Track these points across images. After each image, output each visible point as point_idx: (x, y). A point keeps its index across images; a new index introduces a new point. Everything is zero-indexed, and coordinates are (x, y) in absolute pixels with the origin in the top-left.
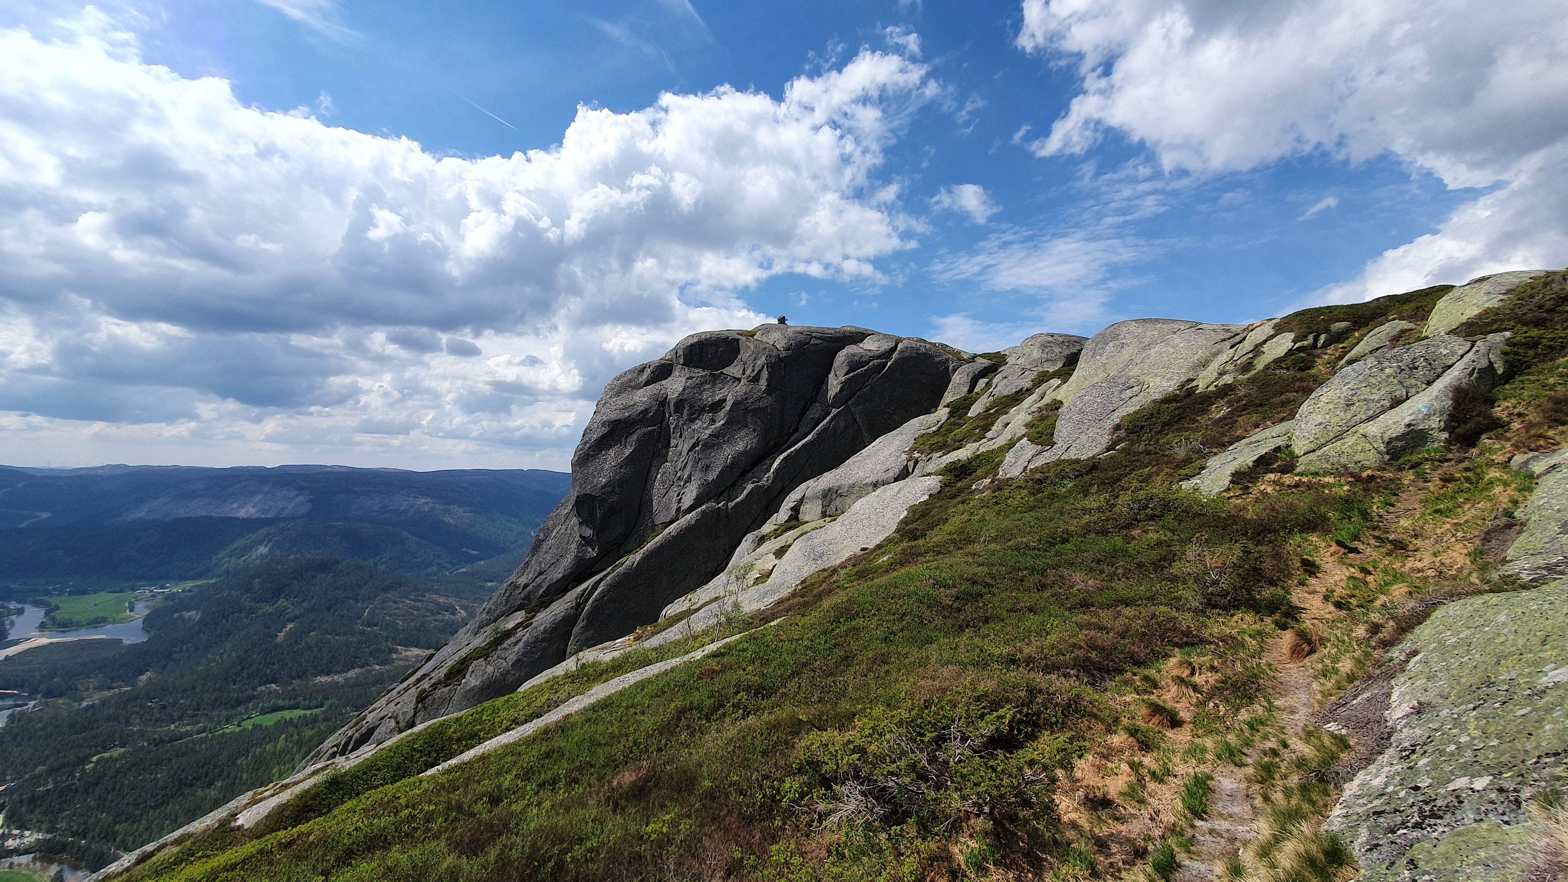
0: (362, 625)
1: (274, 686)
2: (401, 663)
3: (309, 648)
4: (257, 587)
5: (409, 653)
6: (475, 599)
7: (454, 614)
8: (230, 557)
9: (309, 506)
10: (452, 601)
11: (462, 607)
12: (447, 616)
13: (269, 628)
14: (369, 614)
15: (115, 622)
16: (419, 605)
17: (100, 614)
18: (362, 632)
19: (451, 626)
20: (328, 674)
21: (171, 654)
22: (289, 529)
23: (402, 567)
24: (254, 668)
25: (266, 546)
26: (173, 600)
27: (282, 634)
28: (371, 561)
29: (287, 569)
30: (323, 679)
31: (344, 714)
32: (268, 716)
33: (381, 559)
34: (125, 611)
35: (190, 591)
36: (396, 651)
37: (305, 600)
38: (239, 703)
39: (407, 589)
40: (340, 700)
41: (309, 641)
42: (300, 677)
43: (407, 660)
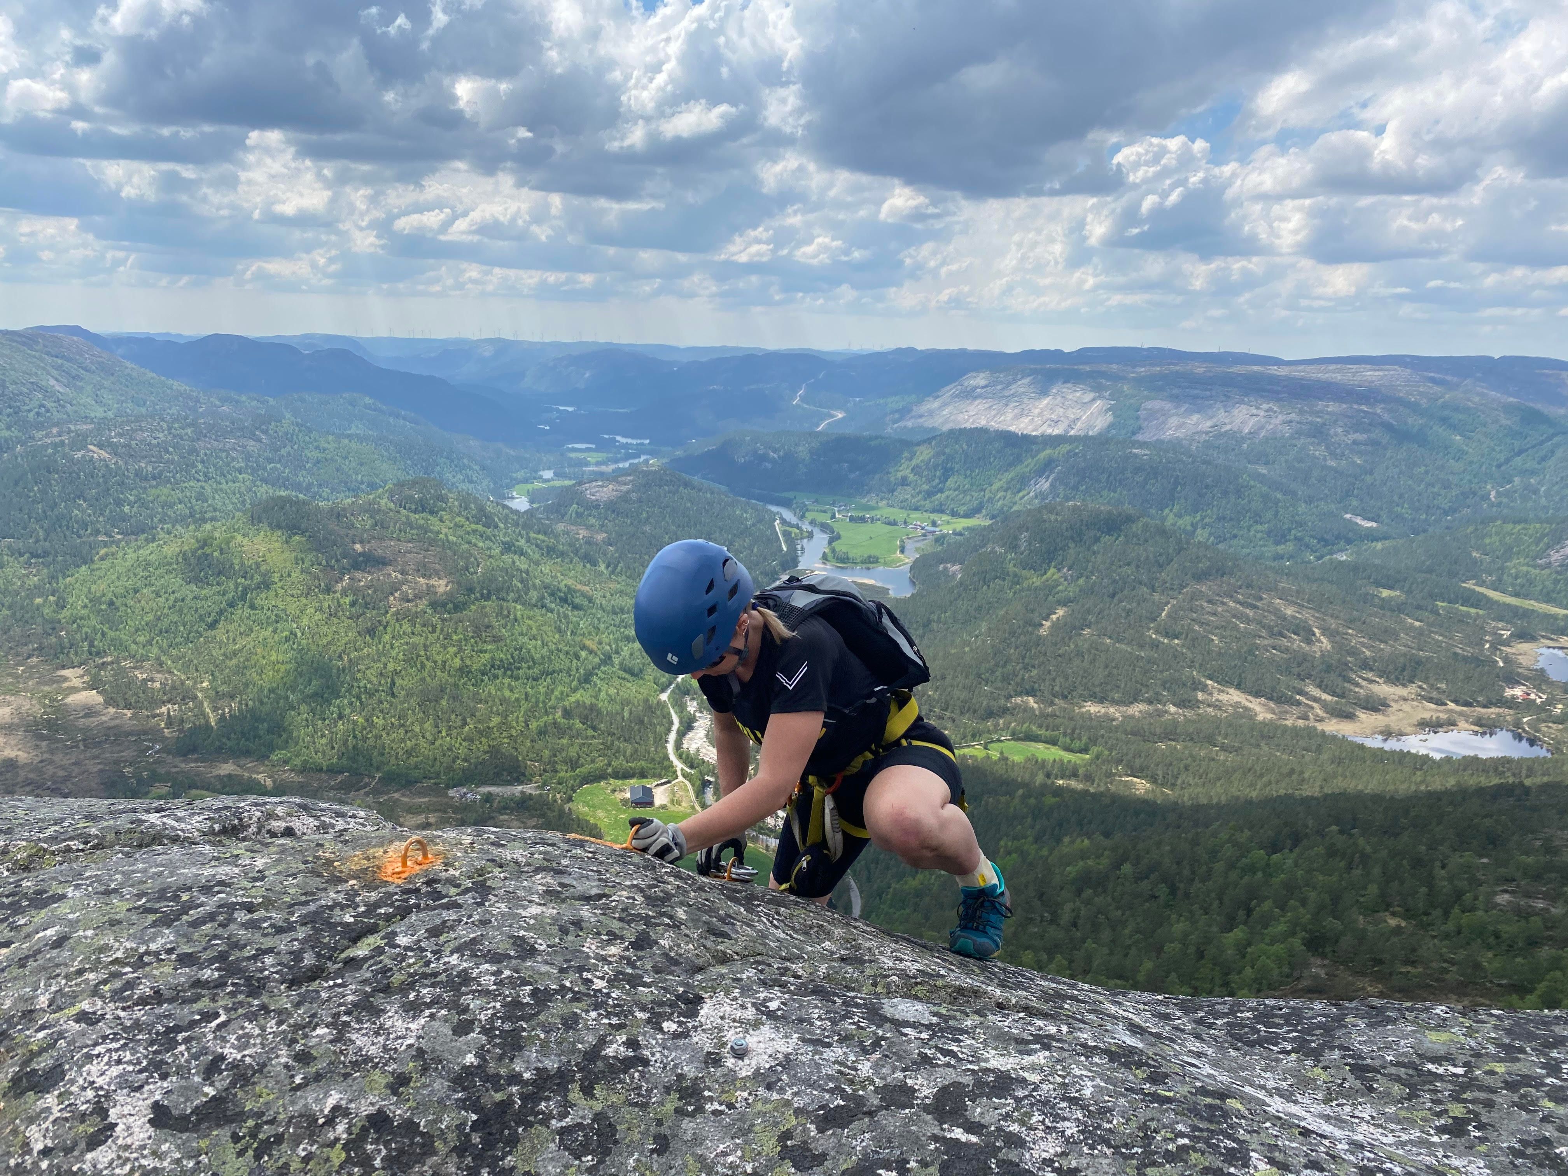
0: (1157, 632)
1: (1031, 700)
2: (1210, 710)
3: (1080, 654)
4: (1023, 545)
5: (1223, 697)
6: (1353, 621)
7: (1309, 642)
8: (1006, 491)
9: (1109, 418)
10: (1307, 616)
11: (1325, 631)
12: (1297, 643)
13: (1032, 611)
14: (1169, 615)
15: (885, 564)
16: (1250, 613)
17: (874, 552)
18: (1155, 645)
19: (1299, 665)
20: (1101, 701)
21: (930, 621)
22: (1076, 454)
23: (1235, 536)
24: (1009, 667)
25: (1047, 478)
26: (943, 544)
27: (1047, 624)
28: (1188, 519)
29: (1061, 523)
30: (1092, 708)
31: (1115, 775)
32: (1020, 745)
33: (1202, 519)
34: (895, 553)
35: (960, 534)
36: (1204, 688)
37: (1081, 576)
38: (990, 714)
39: (1232, 580)
40: (1110, 750)
41: (1080, 644)
42: (1065, 697)
43: (1220, 709)
